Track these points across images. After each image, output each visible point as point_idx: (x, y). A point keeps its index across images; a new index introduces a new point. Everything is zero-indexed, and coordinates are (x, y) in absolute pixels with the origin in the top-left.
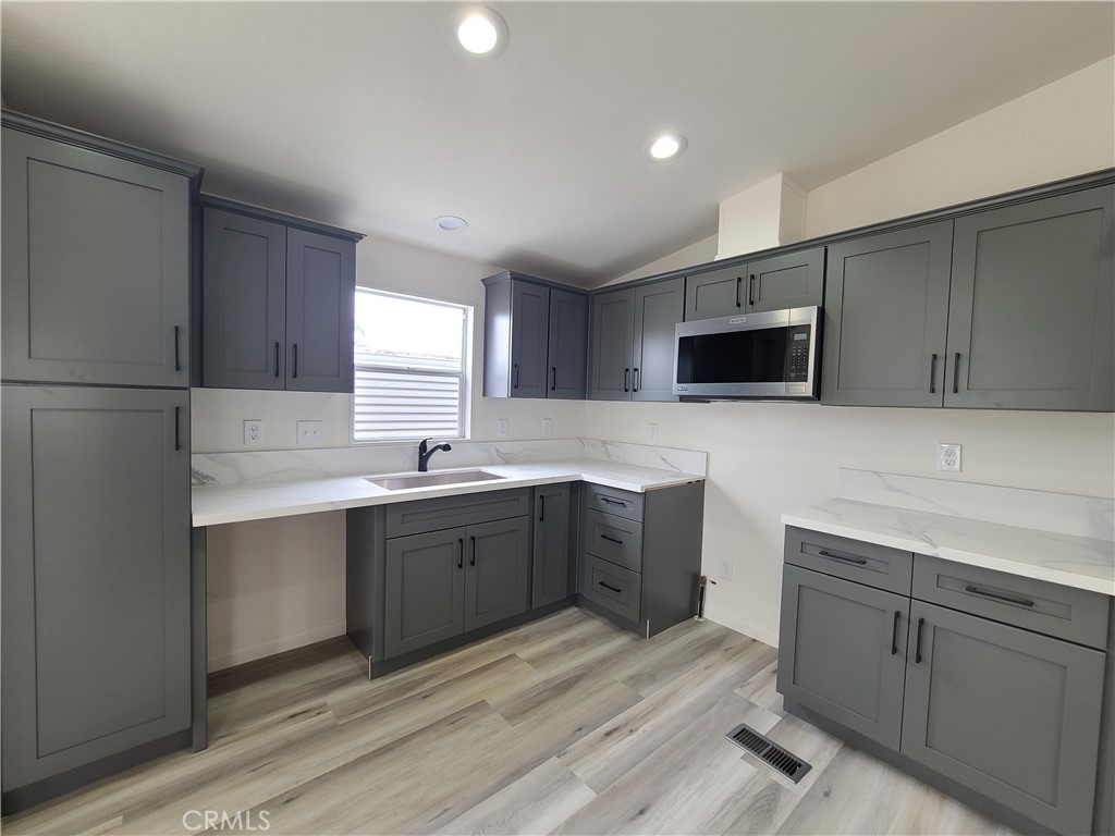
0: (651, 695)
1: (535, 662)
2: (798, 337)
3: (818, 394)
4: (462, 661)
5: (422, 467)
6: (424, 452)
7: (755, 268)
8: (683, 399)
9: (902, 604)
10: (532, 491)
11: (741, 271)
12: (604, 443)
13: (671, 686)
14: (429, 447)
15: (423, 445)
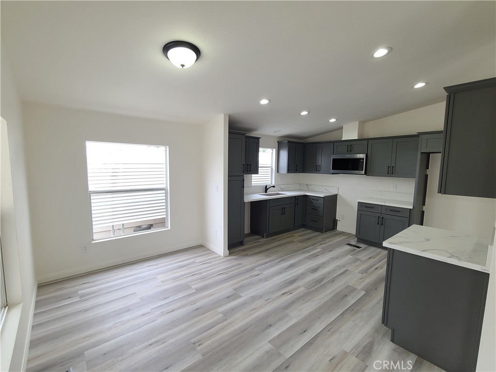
0: (328, 240)
1: (300, 236)
2: (361, 161)
3: (365, 174)
4: (282, 236)
5: (266, 192)
6: (266, 189)
7: (352, 143)
8: (333, 174)
9: (379, 215)
10: (295, 197)
11: (348, 143)
12: (307, 185)
13: (331, 239)
14: (268, 188)
15: (266, 186)
